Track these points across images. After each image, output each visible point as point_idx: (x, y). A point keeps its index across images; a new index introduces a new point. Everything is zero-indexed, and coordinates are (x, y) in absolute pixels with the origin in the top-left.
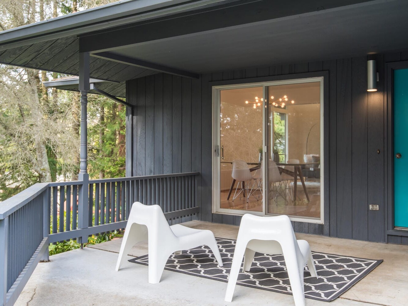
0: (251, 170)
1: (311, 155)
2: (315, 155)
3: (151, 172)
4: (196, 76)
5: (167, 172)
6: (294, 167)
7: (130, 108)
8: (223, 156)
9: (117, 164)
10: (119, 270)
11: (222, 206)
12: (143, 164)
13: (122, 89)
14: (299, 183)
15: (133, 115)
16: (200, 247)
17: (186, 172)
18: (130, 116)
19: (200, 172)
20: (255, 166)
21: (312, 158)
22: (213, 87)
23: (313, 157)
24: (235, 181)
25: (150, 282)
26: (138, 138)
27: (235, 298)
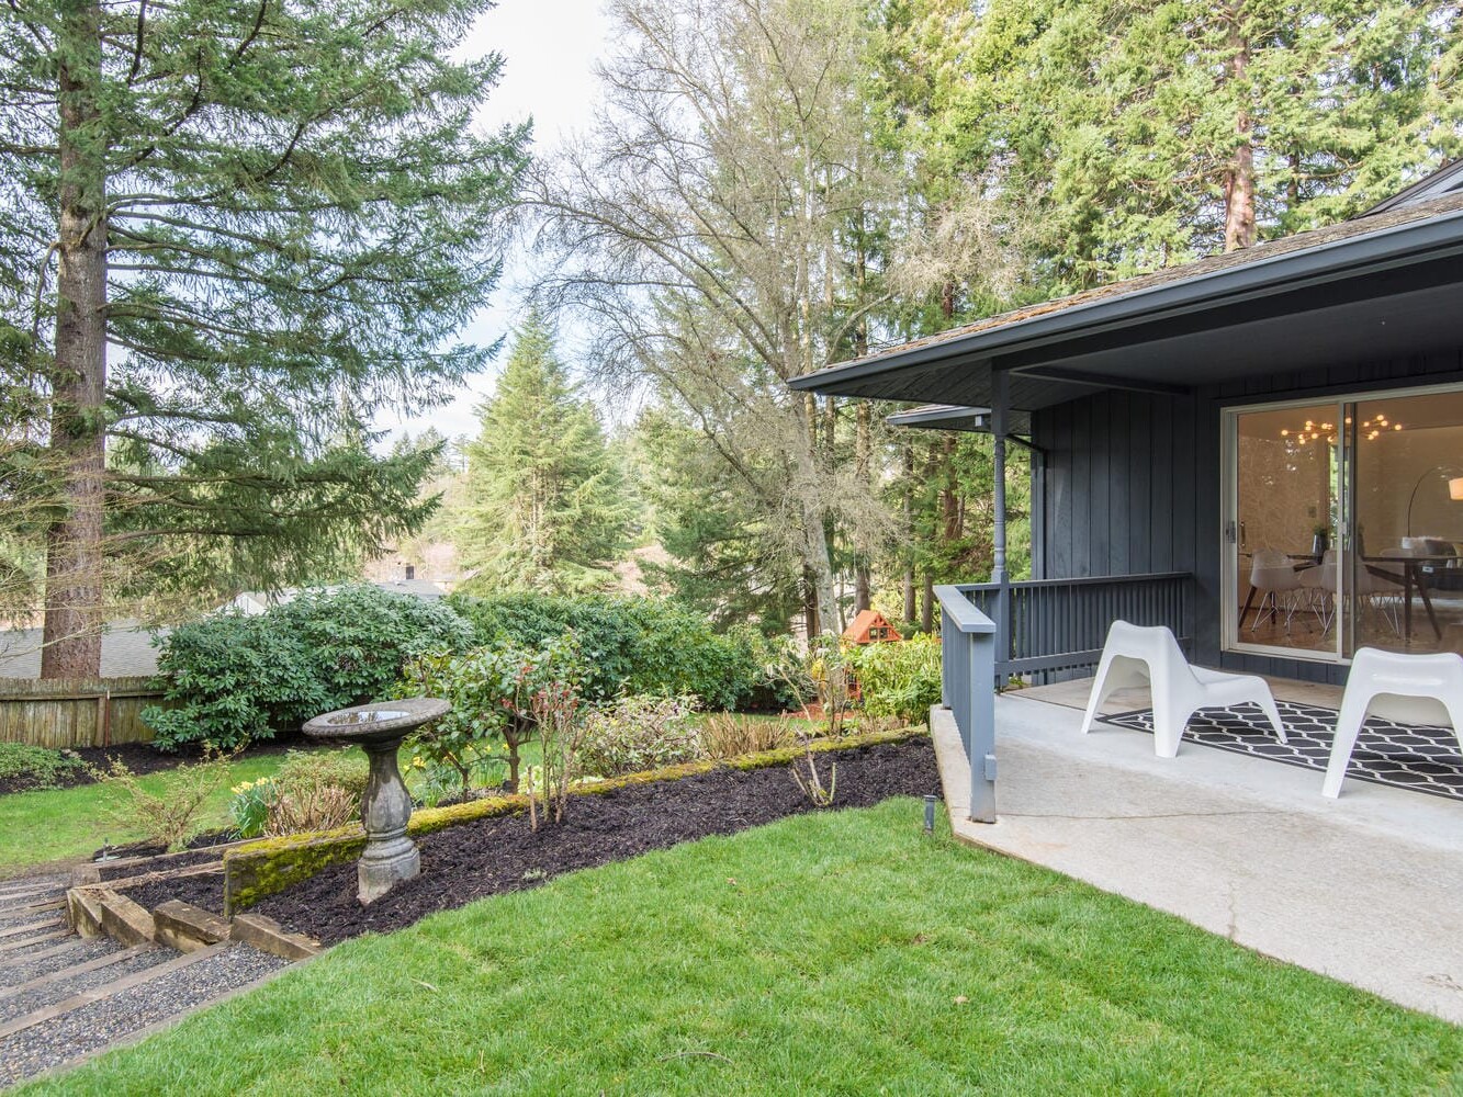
0: (1297, 569)
1: (1423, 539)
2: (1433, 538)
3: (1084, 570)
4: (1183, 389)
5: (1118, 572)
6: (1403, 564)
7: (1040, 456)
8: (1243, 541)
9: (945, 555)
10: (1089, 732)
11: (1243, 638)
12: (1067, 556)
13: (1025, 422)
14: (1417, 601)
15: (1045, 466)
16: (1247, 704)
17: (1161, 571)
18: (1041, 469)
19: (1193, 571)
20: (1303, 561)
21: (1425, 545)
22: (1222, 409)
23: (1428, 541)
24: (1254, 589)
25: (1158, 754)
26: (1057, 509)
27: (1343, 793)
